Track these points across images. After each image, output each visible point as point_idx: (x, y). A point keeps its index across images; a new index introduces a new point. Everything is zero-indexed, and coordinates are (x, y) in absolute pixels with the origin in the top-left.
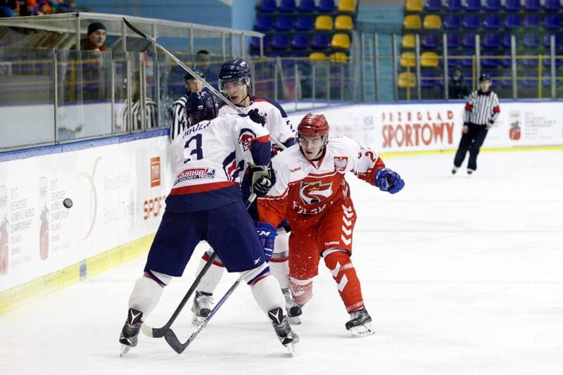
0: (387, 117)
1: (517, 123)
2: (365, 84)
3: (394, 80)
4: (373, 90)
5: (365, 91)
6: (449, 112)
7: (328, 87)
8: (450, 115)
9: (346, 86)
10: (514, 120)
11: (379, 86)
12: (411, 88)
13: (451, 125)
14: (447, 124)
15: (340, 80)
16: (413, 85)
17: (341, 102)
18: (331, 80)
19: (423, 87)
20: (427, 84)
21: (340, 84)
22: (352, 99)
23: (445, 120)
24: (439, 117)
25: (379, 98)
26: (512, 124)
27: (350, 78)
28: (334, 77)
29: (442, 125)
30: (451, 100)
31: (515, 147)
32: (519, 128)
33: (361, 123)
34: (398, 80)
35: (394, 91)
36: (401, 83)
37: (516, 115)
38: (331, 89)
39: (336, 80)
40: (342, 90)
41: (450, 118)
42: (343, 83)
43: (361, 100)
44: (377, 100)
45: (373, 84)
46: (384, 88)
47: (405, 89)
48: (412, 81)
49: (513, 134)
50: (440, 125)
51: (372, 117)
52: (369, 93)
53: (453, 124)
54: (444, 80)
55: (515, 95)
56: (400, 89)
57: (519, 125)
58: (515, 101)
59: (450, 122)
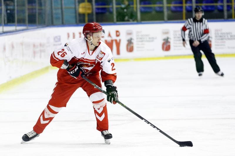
0: (71, 36)
1: (168, 38)
2: (54, 11)
3: (75, 8)
4: (60, 16)
5: (54, 16)
6: (117, 32)
7: (27, 14)
8: (118, 34)
9: (40, 14)
10: (165, 37)
11: (65, 14)
12: (89, 14)
13: (118, 41)
14: (116, 41)
15: (35, 9)
16: (90, 12)
17: (36, 26)
18: (29, 9)
19: (97, 13)
20: (100, 11)
21: (36, 12)
22: (45, 22)
23: (114, 37)
24: (109, 35)
25: (64, 22)
26: (164, 40)
27: (43, 8)
28: (30, 7)
29: (112, 41)
30: (118, 23)
31: (166, 57)
32: (169, 42)
33: (52, 41)
34: (79, 8)
35: (76, 16)
36: (81, 11)
37: (167, 33)
38: (29, 16)
39: (32, 9)
40: (37, 16)
41: (117, 36)
42: (37, 11)
43: (52, 24)
44: (63, 24)
45: (60, 11)
46: (69, 15)
47: (84, 15)
48: (89, 9)
49: (165, 46)
50: (110, 41)
51: (60, 36)
52: (58, 18)
53: (120, 40)
54: (112, 8)
55: (166, 18)
56: (80, 15)
57: (169, 40)
58: (166, 22)
59: (118, 39)
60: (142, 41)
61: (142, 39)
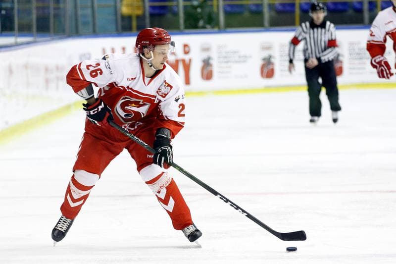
1: (270, 57)
2: (80, 12)
3: (115, 7)
4: (90, 19)
5: (80, 20)
6: (185, 46)
7: (34, 17)
8: (187, 49)
9: (56, 16)
11: (97, 15)
12: (138, 17)
13: (187, 61)
14: (184, 61)
15: (48, 8)
16: (139, 12)
17: (50, 36)
18: (38, 8)
19: (152, 15)
20: (157, 11)
21: (49, 14)
22: (64, 31)
23: (181, 55)
25: (97, 29)
26: (264, 59)
27: (61, 5)
28: (41, 5)
29: (177, 61)
30: (187, 31)
31: (268, 88)
32: (273, 64)
34: (121, 5)
35: (116, 20)
36: (125, 10)
37: (268, 48)
38: (38, 20)
39: (44, 8)
40: (52, 20)
41: (186, 53)
42: (52, 12)
43: (76, 32)
44: (95, 32)
45: (89, 11)
46: (104, 17)
47: (129, 18)
48: (138, 8)
49: (265, 71)
50: (174, 62)
51: (90, 54)
52: (85, 24)
53: (190, 60)
54: (177, 6)
55: (266, 23)
56: (123, 17)
57: (273, 60)
58: (267, 30)
59: (187, 58)
60: (227, 62)
61: (227, 58)
